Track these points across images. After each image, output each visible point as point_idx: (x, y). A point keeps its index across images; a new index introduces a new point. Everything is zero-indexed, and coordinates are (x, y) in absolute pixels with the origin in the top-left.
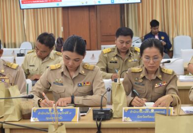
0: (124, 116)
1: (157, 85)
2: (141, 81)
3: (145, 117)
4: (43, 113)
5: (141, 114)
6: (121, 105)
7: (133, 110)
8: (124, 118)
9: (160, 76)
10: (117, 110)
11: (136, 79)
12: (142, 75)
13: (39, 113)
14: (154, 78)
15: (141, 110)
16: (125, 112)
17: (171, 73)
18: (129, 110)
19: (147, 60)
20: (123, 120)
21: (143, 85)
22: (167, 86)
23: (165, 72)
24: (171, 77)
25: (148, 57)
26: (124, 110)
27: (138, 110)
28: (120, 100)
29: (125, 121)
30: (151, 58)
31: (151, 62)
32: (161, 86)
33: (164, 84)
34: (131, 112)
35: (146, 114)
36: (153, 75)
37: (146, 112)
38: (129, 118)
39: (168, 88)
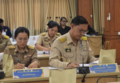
0: (14, 75)
1: (25, 56)
2: (15, 54)
3: (27, 75)
5: (25, 73)
6: (10, 68)
7: (19, 71)
8: (14, 77)
9: (27, 51)
10: (8, 72)
11: (12, 53)
14: (24, 52)
15: (24, 71)
16: (14, 73)
17: (33, 49)
18: (17, 71)
19: (20, 40)
20: (13, 78)
22: (31, 56)
23: (30, 48)
24: (34, 51)
25: (21, 39)
26: (14, 72)
27: (23, 71)
28: (10, 65)
29: (14, 78)
30: (23, 39)
31: (23, 41)
32: (28, 57)
33: (30, 55)
34: (18, 72)
35: (28, 73)
36: (22, 50)
37: (28, 72)
38: (17, 76)
39: (33, 58)
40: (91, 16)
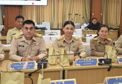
2: (98, 44)
4: (81, 62)
12: (98, 42)
13: (79, 62)
21: (99, 46)
40: (101, 14)
